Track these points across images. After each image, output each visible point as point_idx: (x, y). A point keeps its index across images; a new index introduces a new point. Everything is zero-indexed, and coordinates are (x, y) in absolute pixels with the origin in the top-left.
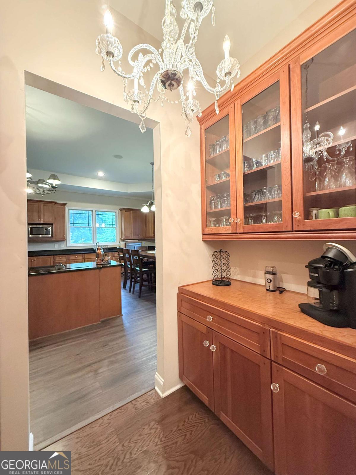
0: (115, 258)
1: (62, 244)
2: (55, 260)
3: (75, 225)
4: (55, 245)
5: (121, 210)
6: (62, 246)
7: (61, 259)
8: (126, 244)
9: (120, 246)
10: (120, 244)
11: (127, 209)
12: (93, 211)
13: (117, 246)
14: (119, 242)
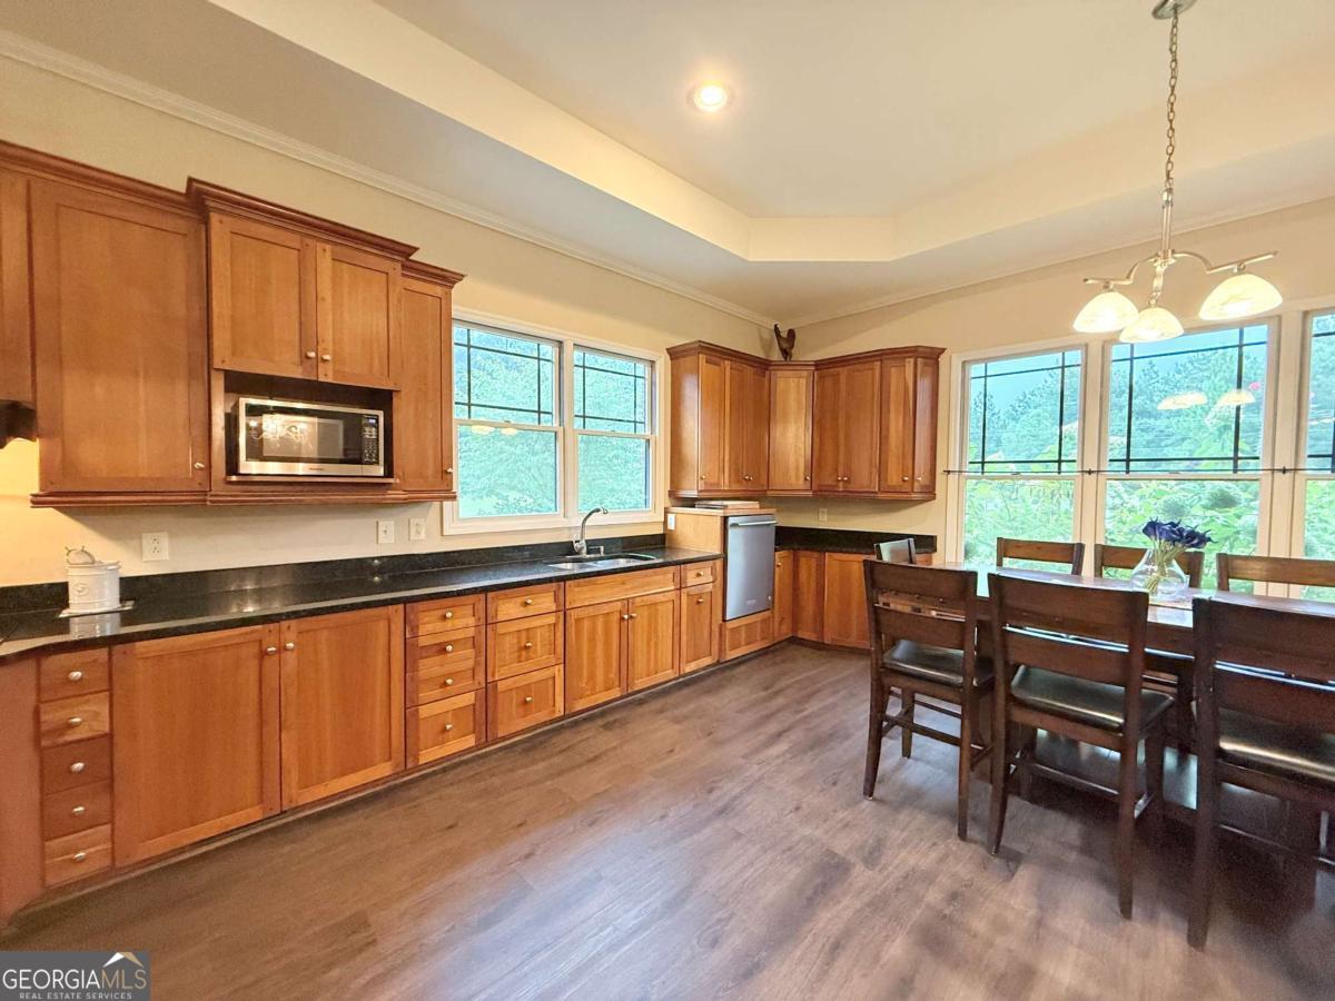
0: (688, 595)
1: (421, 521)
2: (415, 628)
3: (477, 415)
4: (381, 529)
5: (675, 354)
6: (418, 533)
7: (449, 624)
8: (725, 519)
9: (671, 526)
10: (671, 517)
11: (715, 353)
12: (560, 343)
13: (659, 530)
14: (666, 512)
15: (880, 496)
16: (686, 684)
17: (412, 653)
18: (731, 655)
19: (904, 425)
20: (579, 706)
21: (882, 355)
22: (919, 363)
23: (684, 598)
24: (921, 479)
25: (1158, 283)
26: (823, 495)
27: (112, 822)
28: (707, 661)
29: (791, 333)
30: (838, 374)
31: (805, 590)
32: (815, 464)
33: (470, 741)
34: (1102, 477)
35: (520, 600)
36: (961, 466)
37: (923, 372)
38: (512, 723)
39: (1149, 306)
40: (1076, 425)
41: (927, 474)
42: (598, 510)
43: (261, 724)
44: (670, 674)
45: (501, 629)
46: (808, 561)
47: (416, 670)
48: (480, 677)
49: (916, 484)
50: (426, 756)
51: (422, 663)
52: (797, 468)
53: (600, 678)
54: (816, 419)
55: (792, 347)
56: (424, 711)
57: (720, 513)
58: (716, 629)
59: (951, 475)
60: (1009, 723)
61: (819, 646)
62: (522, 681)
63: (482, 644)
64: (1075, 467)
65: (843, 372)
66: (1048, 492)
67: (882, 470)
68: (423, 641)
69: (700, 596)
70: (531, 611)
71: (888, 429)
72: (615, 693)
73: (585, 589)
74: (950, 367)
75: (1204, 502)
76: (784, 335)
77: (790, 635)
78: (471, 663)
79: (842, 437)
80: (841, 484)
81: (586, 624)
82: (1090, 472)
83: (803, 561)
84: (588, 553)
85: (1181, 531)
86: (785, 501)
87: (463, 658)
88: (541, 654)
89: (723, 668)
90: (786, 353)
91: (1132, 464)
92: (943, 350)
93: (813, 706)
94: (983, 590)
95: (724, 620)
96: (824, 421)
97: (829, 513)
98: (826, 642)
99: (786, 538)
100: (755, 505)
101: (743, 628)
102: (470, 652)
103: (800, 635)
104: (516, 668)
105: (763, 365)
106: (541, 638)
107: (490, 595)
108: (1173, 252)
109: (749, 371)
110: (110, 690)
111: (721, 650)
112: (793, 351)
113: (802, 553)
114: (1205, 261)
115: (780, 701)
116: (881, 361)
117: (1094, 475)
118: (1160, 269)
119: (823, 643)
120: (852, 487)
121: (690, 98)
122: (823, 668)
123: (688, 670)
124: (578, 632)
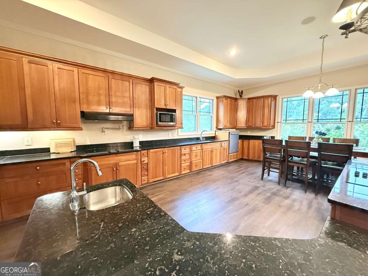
0: (223, 148)
1: (175, 133)
2: (181, 150)
4: (169, 134)
5: (217, 98)
6: (174, 135)
7: (186, 150)
8: (229, 133)
9: (217, 134)
10: (217, 133)
11: (226, 97)
12: (196, 97)
13: (214, 135)
14: (216, 131)
15: (263, 128)
16: (222, 166)
17: (181, 155)
18: (230, 161)
19: (268, 112)
20: (204, 167)
21: (263, 97)
22: (272, 99)
23: (222, 148)
24: (272, 124)
25: (319, 88)
26: (249, 128)
27: (148, 176)
28: (226, 161)
29: (242, 92)
30: (253, 101)
31: (245, 148)
32: (247, 121)
33: (188, 171)
34: (312, 123)
35: (195, 147)
36: (281, 121)
37: (273, 101)
38: (194, 169)
39: (318, 91)
40: (307, 112)
41: (273, 123)
42: (205, 131)
43: (163, 164)
44: (219, 163)
45: (193, 152)
46: (246, 142)
47: (181, 158)
48: (190, 160)
49: (271, 125)
50: (183, 173)
51: (182, 157)
52: (243, 122)
53: (207, 163)
54: (248, 111)
55: (242, 95)
56: (183, 165)
57: (229, 131)
58: (227, 155)
59: (279, 123)
60: (288, 165)
61: (248, 160)
62: (196, 161)
63: (190, 154)
64: (306, 121)
65: (255, 100)
66: (302, 127)
67: (263, 122)
68: (182, 153)
69: (225, 148)
70: (197, 149)
71: (264, 113)
72: (210, 166)
73: (205, 145)
74: (279, 99)
75: (334, 128)
76: (240, 92)
77: (241, 158)
78: (188, 158)
79: (254, 116)
80: (253, 125)
81: (206, 152)
82: (309, 122)
83: (245, 142)
84: (202, 139)
85: (321, 133)
86: (241, 129)
87: (187, 157)
88: (199, 157)
89: (228, 164)
90: (241, 96)
91: (319, 120)
92: (278, 95)
93: (249, 169)
94: (284, 144)
95: (229, 154)
96: (249, 111)
97: (250, 132)
98: (250, 159)
99: (241, 137)
100: (235, 130)
101: (232, 156)
102: (188, 156)
103: (244, 158)
104: (195, 159)
105: (236, 99)
106: (199, 154)
107: (191, 146)
108: (322, 83)
109: (233, 100)
110: (148, 156)
111: (228, 160)
112: (243, 96)
113: (244, 140)
114: (327, 85)
115: (242, 168)
116: (264, 98)
117: (310, 123)
118: (320, 86)
119: (249, 159)
120: (256, 126)
121: (229, 53)
122: (249, 164)
123: (222, 163)
124: (204, 153)
